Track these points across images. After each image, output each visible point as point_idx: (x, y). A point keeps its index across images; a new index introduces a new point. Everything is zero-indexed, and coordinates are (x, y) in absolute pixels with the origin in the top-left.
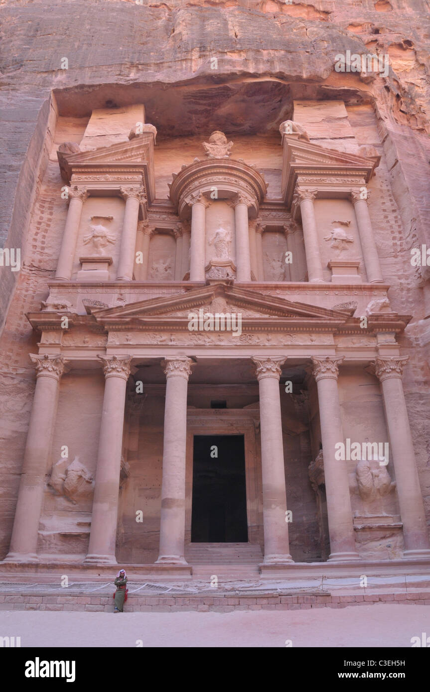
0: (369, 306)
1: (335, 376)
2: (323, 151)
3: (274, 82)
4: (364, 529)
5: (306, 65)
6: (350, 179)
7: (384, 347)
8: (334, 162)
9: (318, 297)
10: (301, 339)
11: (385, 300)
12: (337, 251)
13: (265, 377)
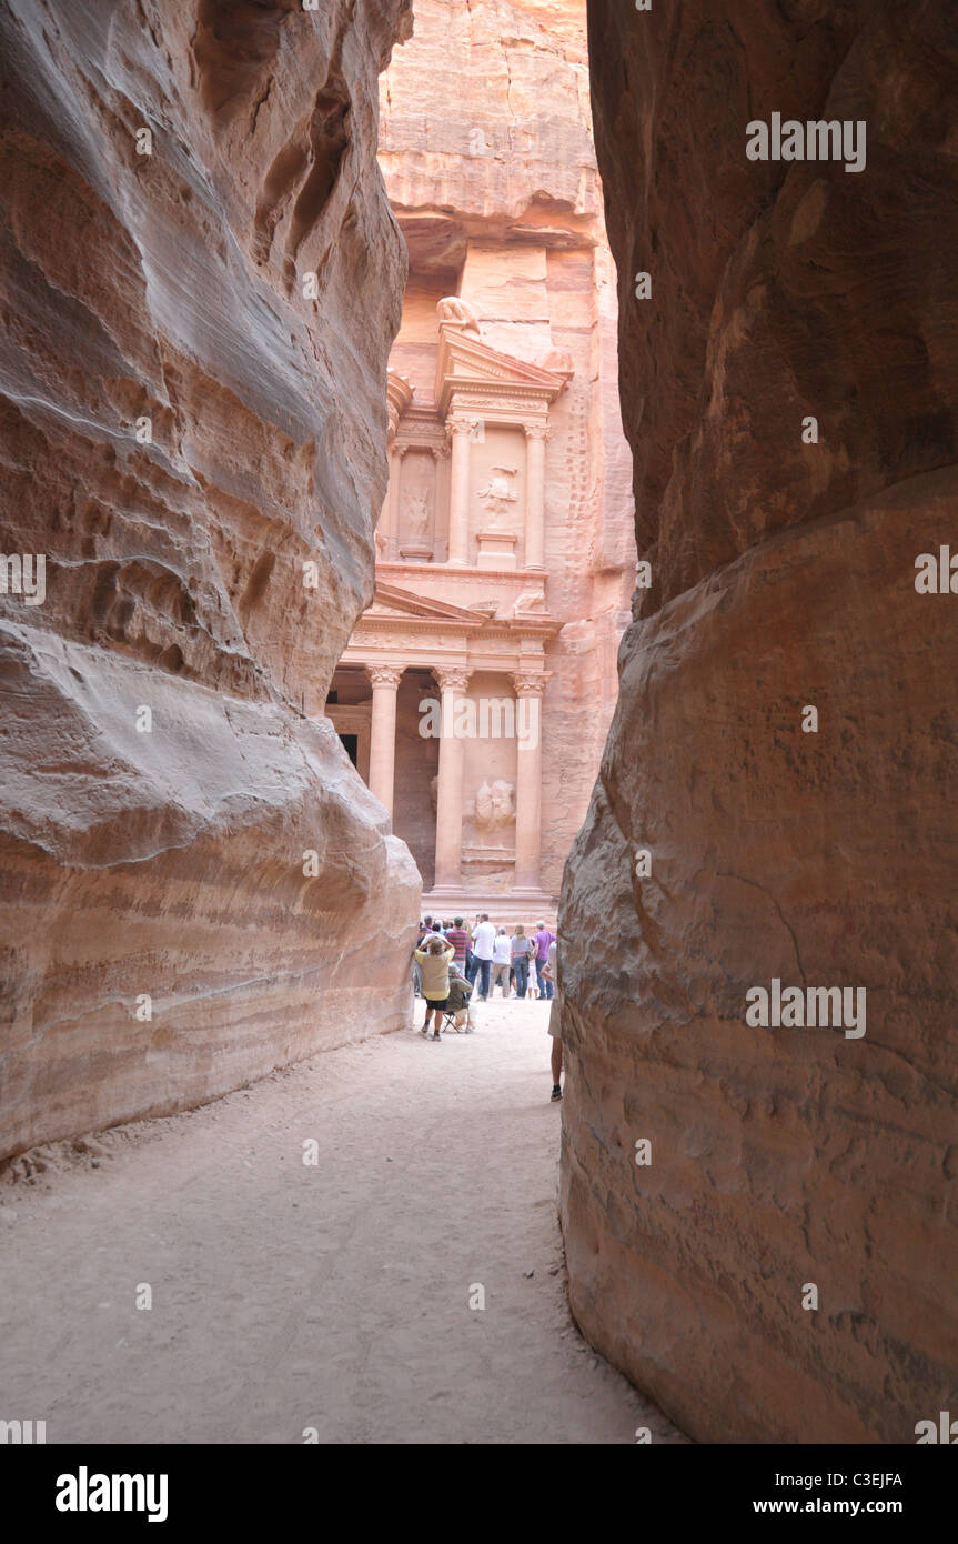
0: (518, 602)
1: (464, 690)
2: (494, 356)
3: (437, 219)
4: (473, 862)
5: (490, 191)
6: (526, 403)
7: (526, 657)
8: (509, 377)
9: (456, 585)
10: (426, 643)
11: (539, 594)
12: (493, 514)
13: (379, 688)
